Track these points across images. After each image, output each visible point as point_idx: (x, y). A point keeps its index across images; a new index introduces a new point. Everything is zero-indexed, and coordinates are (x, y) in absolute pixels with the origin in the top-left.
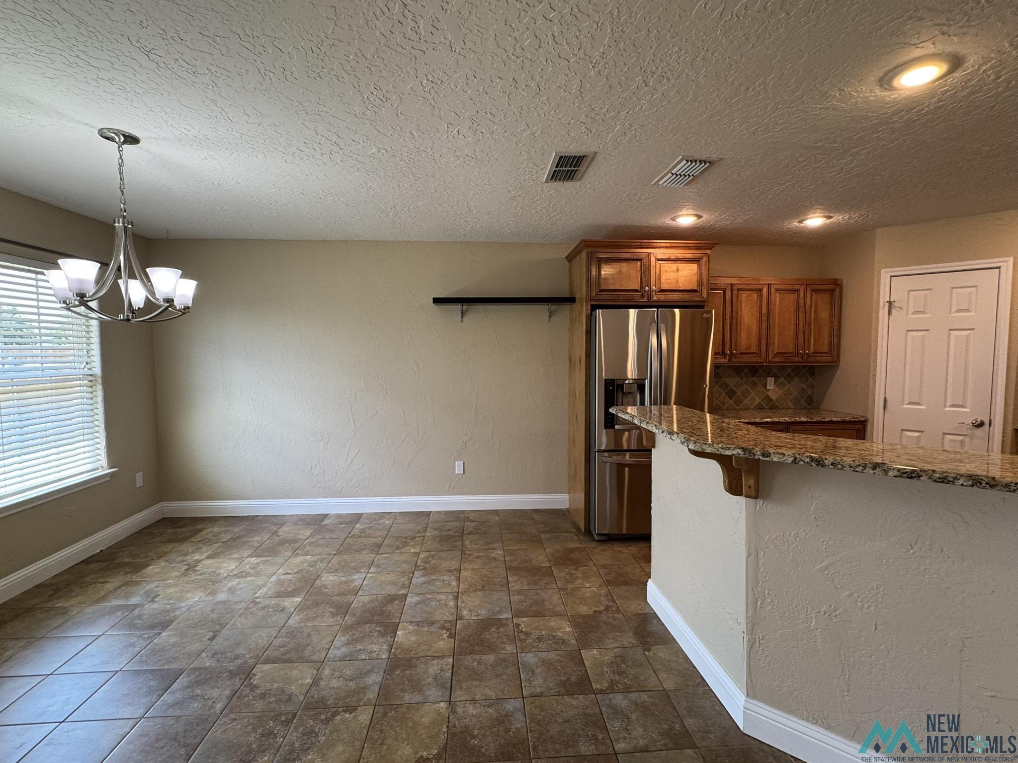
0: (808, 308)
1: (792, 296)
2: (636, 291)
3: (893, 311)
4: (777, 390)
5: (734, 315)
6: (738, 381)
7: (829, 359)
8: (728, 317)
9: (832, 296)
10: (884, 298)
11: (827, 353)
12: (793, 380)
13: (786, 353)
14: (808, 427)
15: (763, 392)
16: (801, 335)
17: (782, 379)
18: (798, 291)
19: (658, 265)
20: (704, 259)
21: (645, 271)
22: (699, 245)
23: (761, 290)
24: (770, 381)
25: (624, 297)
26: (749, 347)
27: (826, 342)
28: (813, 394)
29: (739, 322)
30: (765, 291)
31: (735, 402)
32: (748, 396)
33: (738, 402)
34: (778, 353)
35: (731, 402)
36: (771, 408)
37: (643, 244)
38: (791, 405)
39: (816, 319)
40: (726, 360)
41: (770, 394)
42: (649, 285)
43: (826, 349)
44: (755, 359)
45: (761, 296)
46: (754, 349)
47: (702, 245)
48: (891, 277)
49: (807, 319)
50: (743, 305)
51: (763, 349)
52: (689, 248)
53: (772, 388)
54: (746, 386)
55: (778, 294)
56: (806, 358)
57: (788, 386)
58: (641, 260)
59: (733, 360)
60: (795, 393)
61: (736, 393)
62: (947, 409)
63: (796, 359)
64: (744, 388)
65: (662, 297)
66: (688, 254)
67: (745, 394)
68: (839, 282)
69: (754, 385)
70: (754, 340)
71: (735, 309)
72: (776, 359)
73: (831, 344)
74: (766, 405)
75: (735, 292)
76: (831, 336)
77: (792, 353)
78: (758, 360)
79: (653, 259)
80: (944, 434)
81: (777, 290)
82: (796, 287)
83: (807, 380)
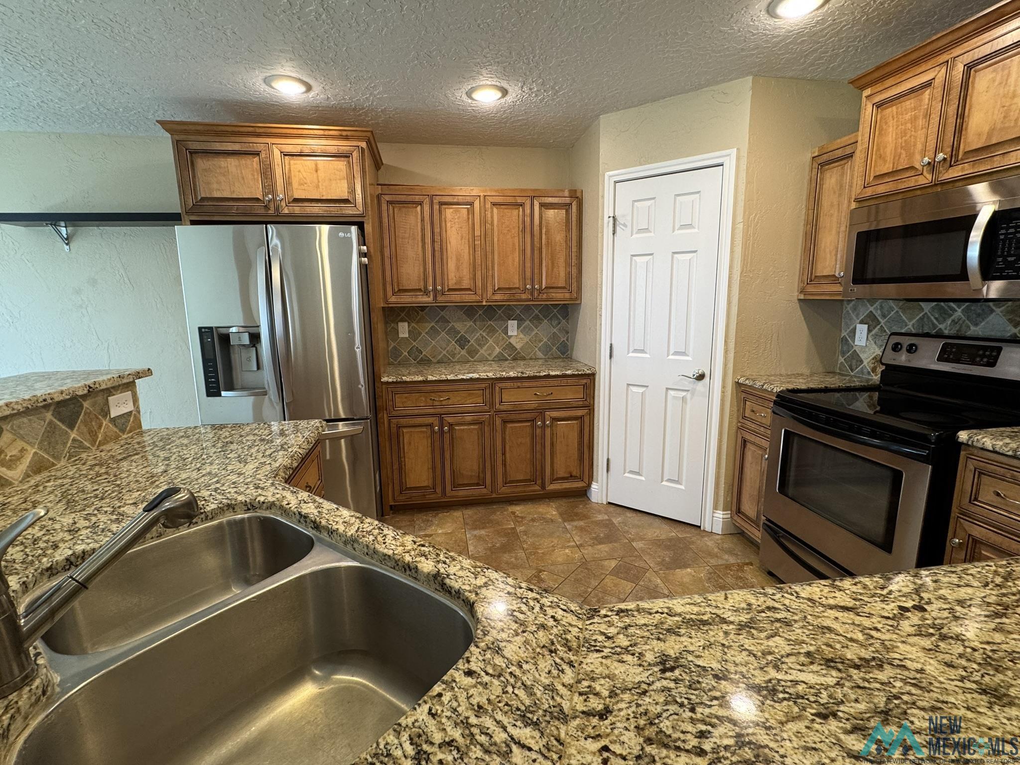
0: (536, 228)
1: (515, 212)
2: (257, 199)
3: (618, 228)
4: (522, 336)
5: (437, 238)
6: (470, 326)
7: (567, 296)
8: (428, 240)
9: (567, 211)
10: (608, 212)
11: (564, 288)
12: (541, 323)
13: (510, 289)
14: (519, 384)
15: (503, 339)
16: (528, 265)
17: (528, 322)
18: (522, 205)
19: (287, 162)
20: (355, 154)
21: (267, 172)
22: (344, 133)
23: (471, 204)
24: (512, 325)
25: (237, 209)
26: (460, 281)
27: (562, 274)
28: (567, 340)
29: (444, 248)
30: (477, 204)
31: (469, 352)
32: (485, 344)
33: (472, 352)
34: (499, 289)
35: (463, 352)
36: (514, 359)
37: (258, 130)
38: (540, 354)
39: (548, 244)
40: (431, 299)
41: (513, 341)
42: (273, 192)
43: (561, 283)
44: (469, 298)
45: (471, 212)
46: (466, 284)
47: (349, 133)
48: (616, 182)
49: (537, 244)
50: (449, 225)
51: (479, 283)
52: (333, 137)
53: (515, 333)
54: (481, 332)
55: (495, 210)
56: (536, 295)
57: (536, 331)
58: (257, 154)
59: (440, 298)
60: (545, 340)
61: (469, 342)
62: (671, 357)
63: (524, 296)
64: (478, 334)
65: (297, 209)
66: (333, 145)
67: (481, 342)
68: (579, 195)
69: (492, 331)
70: (466, 272)
71: (437, 230)
72: (498, 297)
73: (569, 275)
74: (509, 356)
75: (436, 207)
76: (568, 264)
77: (518, 288)
78: (474, 298)
79: (277, 153)
80: (667, 389)
81: (494, 204)
82: (519, 200)
83: (559, 323)
